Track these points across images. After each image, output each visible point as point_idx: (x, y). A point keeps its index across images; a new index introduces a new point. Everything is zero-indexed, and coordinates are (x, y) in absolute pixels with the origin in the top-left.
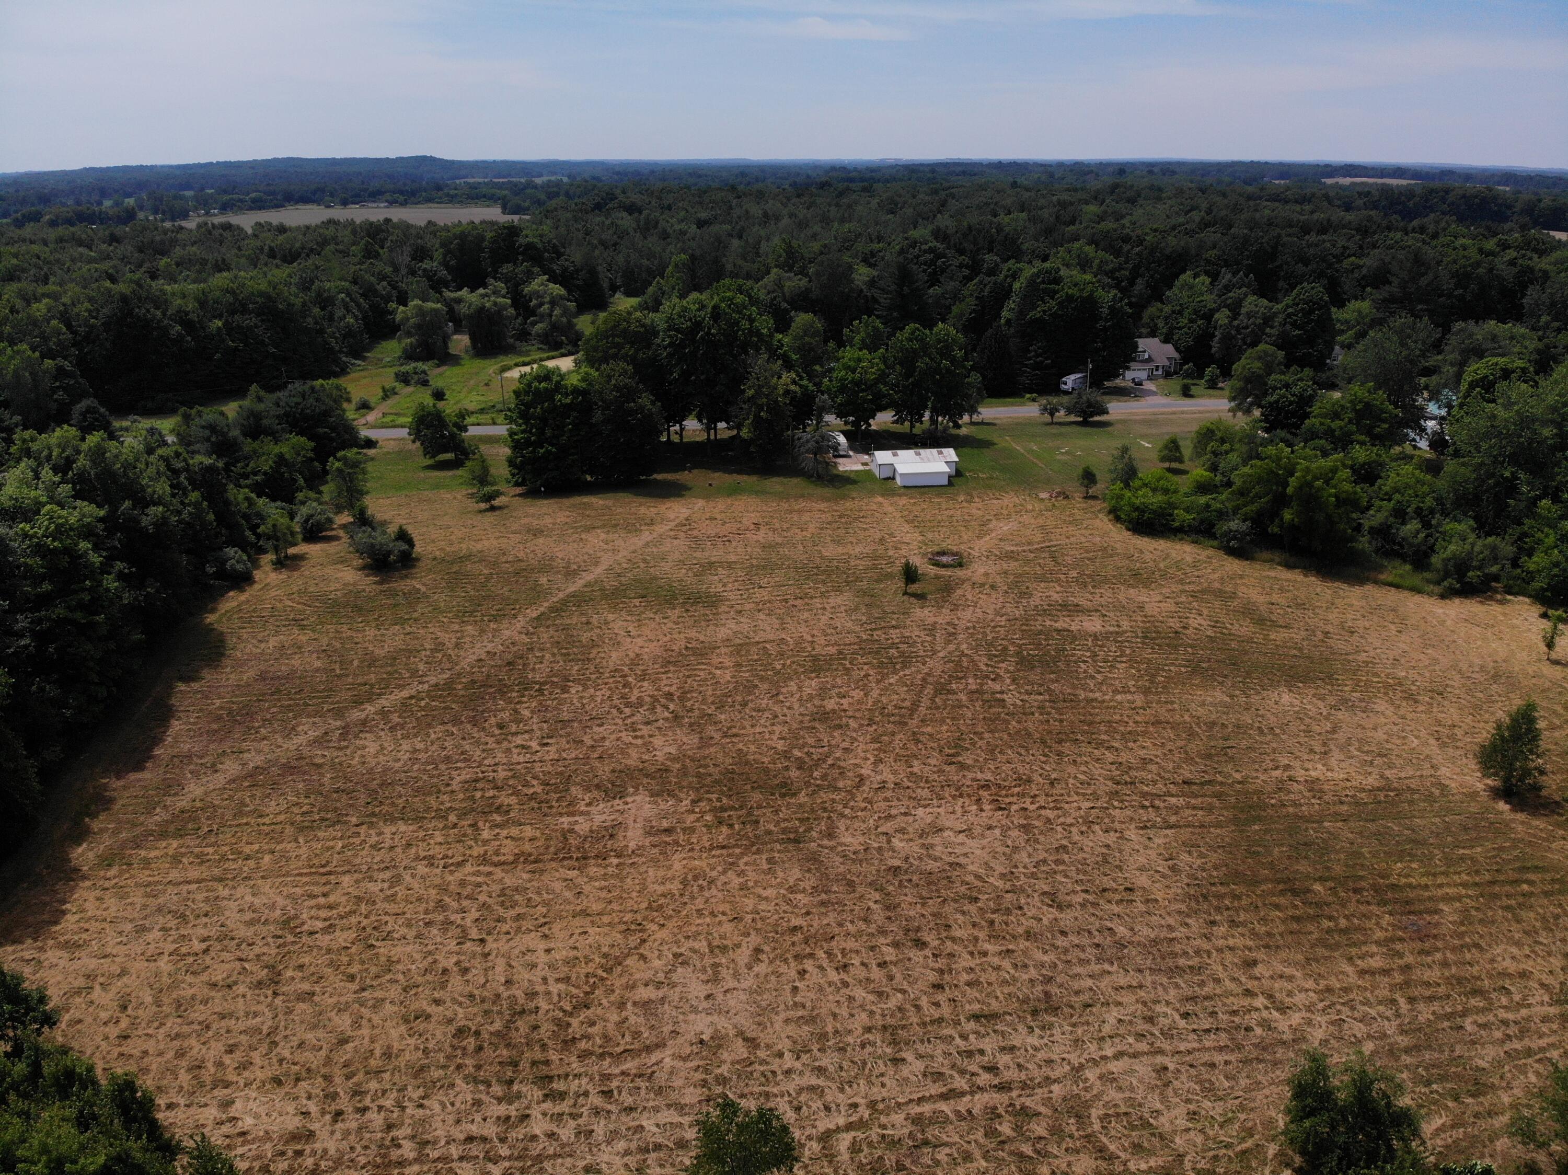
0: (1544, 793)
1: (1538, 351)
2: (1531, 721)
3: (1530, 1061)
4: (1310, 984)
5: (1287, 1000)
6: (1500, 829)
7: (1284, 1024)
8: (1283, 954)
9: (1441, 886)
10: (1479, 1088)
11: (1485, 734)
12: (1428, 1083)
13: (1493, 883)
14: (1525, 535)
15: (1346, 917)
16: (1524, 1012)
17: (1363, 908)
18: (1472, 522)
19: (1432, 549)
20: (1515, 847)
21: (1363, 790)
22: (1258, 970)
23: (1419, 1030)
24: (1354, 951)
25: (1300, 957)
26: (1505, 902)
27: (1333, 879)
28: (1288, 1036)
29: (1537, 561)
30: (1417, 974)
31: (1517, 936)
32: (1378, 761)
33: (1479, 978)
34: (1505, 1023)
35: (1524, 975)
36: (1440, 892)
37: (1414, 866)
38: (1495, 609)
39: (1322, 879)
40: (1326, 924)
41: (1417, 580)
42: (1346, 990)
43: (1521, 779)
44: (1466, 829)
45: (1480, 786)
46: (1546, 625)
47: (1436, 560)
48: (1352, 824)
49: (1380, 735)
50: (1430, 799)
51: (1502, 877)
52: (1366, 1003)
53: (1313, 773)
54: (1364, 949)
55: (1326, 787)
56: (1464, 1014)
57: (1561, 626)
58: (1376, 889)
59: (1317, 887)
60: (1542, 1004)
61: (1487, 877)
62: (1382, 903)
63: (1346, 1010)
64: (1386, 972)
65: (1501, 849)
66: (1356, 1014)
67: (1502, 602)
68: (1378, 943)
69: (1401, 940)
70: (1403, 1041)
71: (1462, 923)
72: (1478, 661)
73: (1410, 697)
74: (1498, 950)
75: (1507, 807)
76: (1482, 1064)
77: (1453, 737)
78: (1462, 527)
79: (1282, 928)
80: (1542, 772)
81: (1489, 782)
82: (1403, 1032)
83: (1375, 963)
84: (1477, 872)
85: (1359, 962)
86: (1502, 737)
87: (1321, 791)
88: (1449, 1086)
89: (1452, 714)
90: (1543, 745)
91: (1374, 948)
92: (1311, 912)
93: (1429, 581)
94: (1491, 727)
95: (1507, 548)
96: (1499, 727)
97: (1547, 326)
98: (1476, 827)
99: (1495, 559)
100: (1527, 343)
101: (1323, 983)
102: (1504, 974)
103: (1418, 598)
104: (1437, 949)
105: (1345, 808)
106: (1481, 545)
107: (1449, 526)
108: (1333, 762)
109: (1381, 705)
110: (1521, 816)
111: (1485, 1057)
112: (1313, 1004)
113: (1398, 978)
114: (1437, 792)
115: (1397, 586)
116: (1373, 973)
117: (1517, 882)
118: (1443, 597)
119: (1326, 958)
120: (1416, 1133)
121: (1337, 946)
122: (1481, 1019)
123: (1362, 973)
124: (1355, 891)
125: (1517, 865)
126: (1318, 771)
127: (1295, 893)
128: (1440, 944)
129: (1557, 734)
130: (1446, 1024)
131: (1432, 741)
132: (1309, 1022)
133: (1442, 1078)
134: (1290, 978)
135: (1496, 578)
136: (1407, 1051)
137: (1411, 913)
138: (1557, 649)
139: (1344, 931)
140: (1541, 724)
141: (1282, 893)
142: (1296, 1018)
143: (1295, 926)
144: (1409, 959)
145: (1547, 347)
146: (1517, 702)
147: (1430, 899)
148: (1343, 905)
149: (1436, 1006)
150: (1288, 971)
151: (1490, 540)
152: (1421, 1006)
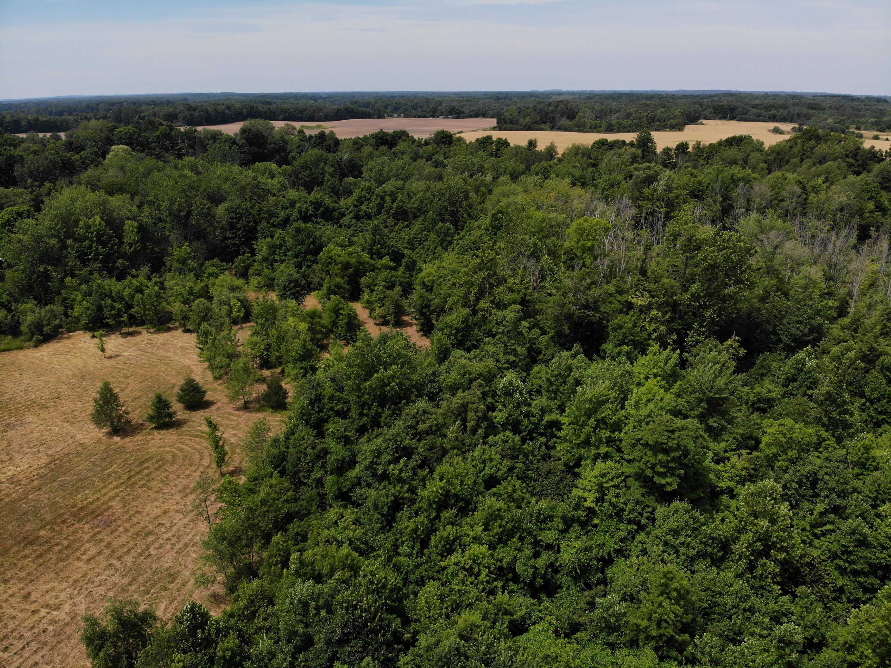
0: (133, 423)
1: (32, 200)
2: (110, 390)
3: (189, 548)
4: (65, 585)
5: (57, 601)
6: (121, 450)
7: (61, 615)
8: (42, 579)
9: (105, 494)
10: (172, 577)
11: (90, 408)
12: (148, 592)
13: (130, 478)
14: (64, 300)
15: (66, 539)
16: (174, 529)
17: (72, 529)
18: (34, 302)
19: (18, 322)
20: (132, 455)
21: (42, 468)
22: (33, 598)
23: (131, 570)
24: (78, 553)
25: (52, 575)
26: (140, 484)
27: (47, 524)
28: (68, 619)
29: (77, 311)
30: (115, 544)
31: (154, 496)
32: (42, 448)
33: (146, 527)
34: (169, 539)
35: (165, 512)
36: (106, 498)
37: (87, 492)
38: (66, 343)
39: (42, 527)
40: (56, 549)
41: (17, 342)
42: (84, 575)
43: (119, 421)
44: (103, 459)
45: (101, 435)
46: (96, 341)
47: (23, 328)
48: (44, 489)
49: (36, 434)
50: (78, 454)
51: (133, 473)
52: (98, 574)
53: (9, 474)
54: (83, 549)
55: (20, 477)
56: (148, 548)
57: (104, 339)
58: (73, 515)
59: (42, 533)
60: (181, 520)
61: (126, 477)
62: (80, 520)
63: (90, 586)
64: (99, 553)
65: (126, 460)
66: (96, 584)
67: (68, 338)
68: (88, 541)
69: (99, 532)
70: (126, 580)
71: (125, 506)
72: (70, 373)
73: (43, 407)
74: (148, 509)
75: (119, 438)
76: (168, 565)
77: (75, 417)
78: (29, 305)
79: (34, 566)
80: (128, 413)
81: (104, 430)
82: (123, 576)
83: (92, 552)
84: (120, 477)
85: (84, 557)
86: (100, 405)
87: (19, 480)
88: (158, 586)
89: (69, 405)
90: (122, 400)
91: (88, 545)
92: (46, 547)
93: (24, 341)
94: (92, 403)
95: (59, 309)
96: (96, 400)
97: (32, 186)
98: (108, 456)
99: (55, 317)
100: (24, 197)
101: (71, 580)
102: (157, 517)
103: (23, 352)
104: (119, 526)
105: (36, 482)
106: (43, 312)
107: (22, 307)
108: (18, 461)
109: (29, 418)
110: (128, 439)
111: (167, 562)
112: (72, 594)
113: (107, 552)
114: (80, 449)
115: (8, 350)
116: (94, 558)
117: (140, 471)
118: (36, 346)
119: (65, 567)
120: (155, 619)
121: (68, 556)
122: (157, 545)
123: (88, 561)
124: (63, 522)
125: (137, 463)
126: (11, 470)
127: (31, 543)
128: (119, 523)
129: (126, 392)
130: (142, 558)
131: (65, 424)
132: (75, 604)
133: (153, 585)
134: (53, 589)
135: (60, 326)
136: (130, 584)
137: (97, 516)
138: (107, 351)
139: (68, 546)
140: (116, 391)
141: (25, 547)
142: (67, 607)
143: (41, 560)
144: (108, 539)
145: (37, 197)
146: (99, 385)
147: (103, 504)
148: (61, 534)
149: (133, 553)
150: (49, 586)
151: (47, 308)
152: (126, 558)
